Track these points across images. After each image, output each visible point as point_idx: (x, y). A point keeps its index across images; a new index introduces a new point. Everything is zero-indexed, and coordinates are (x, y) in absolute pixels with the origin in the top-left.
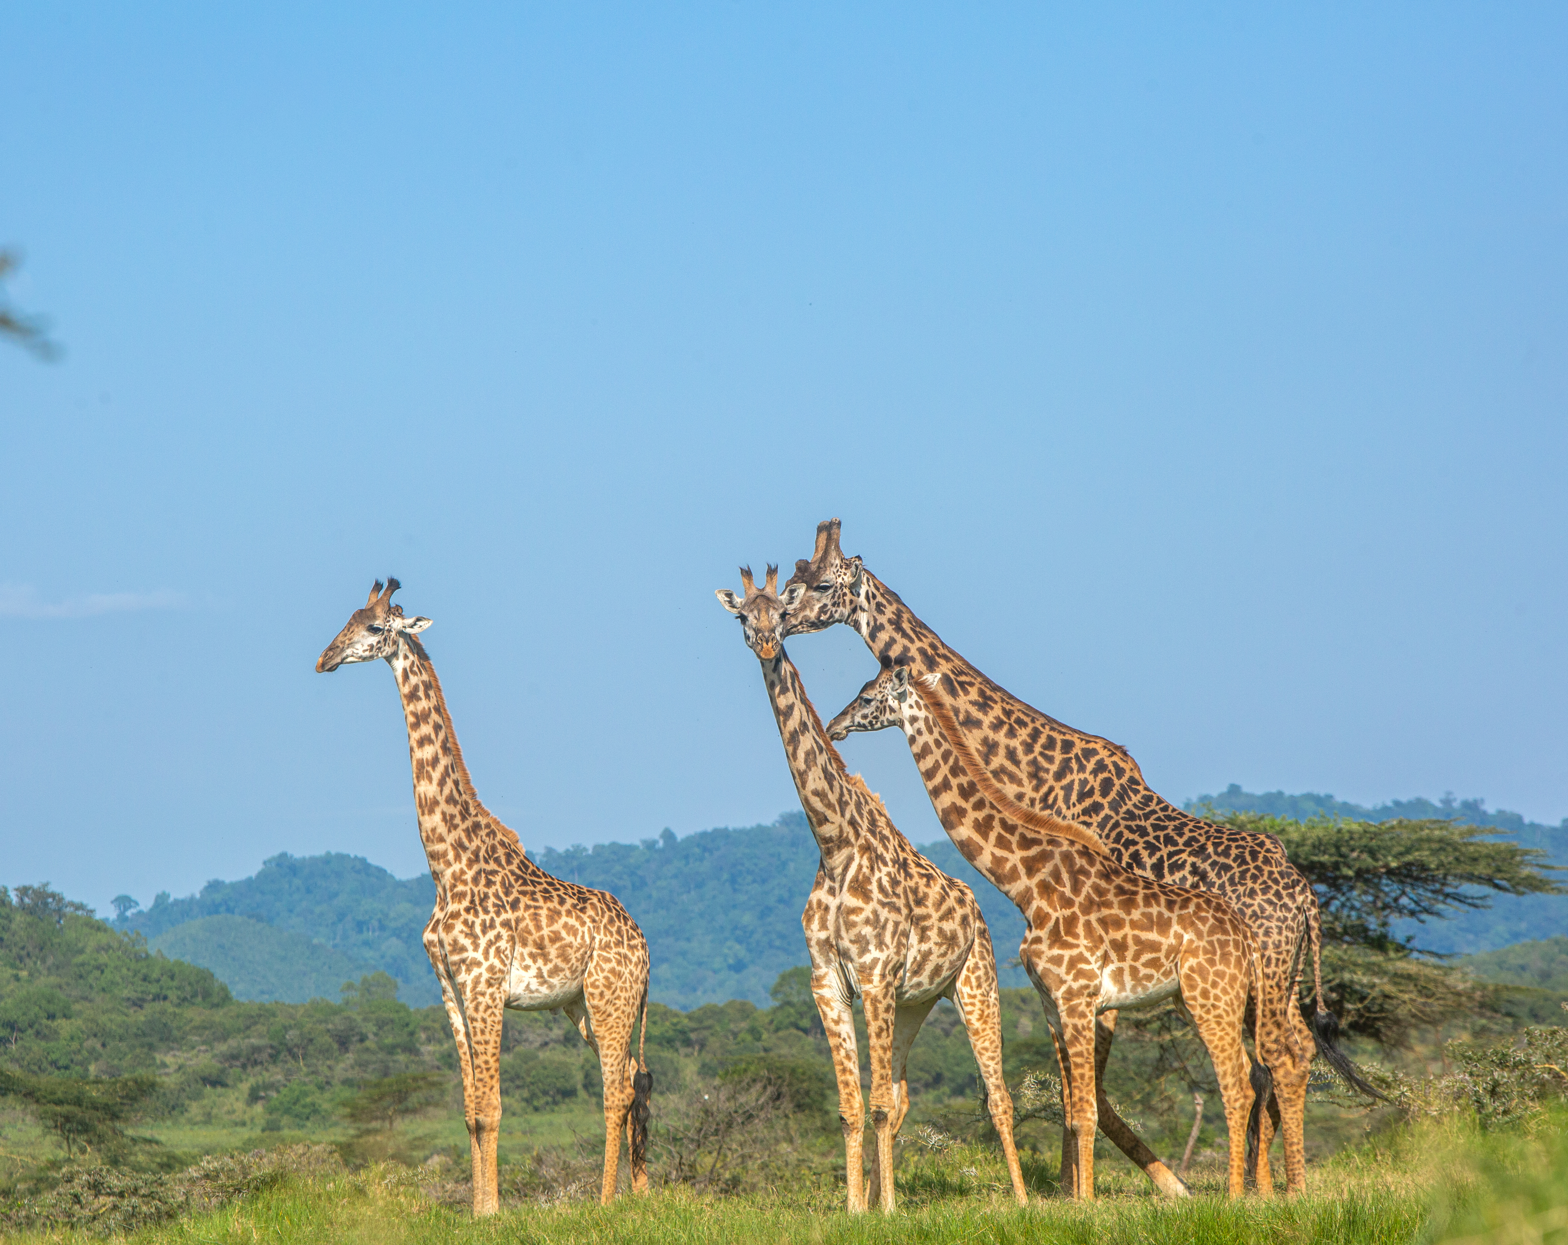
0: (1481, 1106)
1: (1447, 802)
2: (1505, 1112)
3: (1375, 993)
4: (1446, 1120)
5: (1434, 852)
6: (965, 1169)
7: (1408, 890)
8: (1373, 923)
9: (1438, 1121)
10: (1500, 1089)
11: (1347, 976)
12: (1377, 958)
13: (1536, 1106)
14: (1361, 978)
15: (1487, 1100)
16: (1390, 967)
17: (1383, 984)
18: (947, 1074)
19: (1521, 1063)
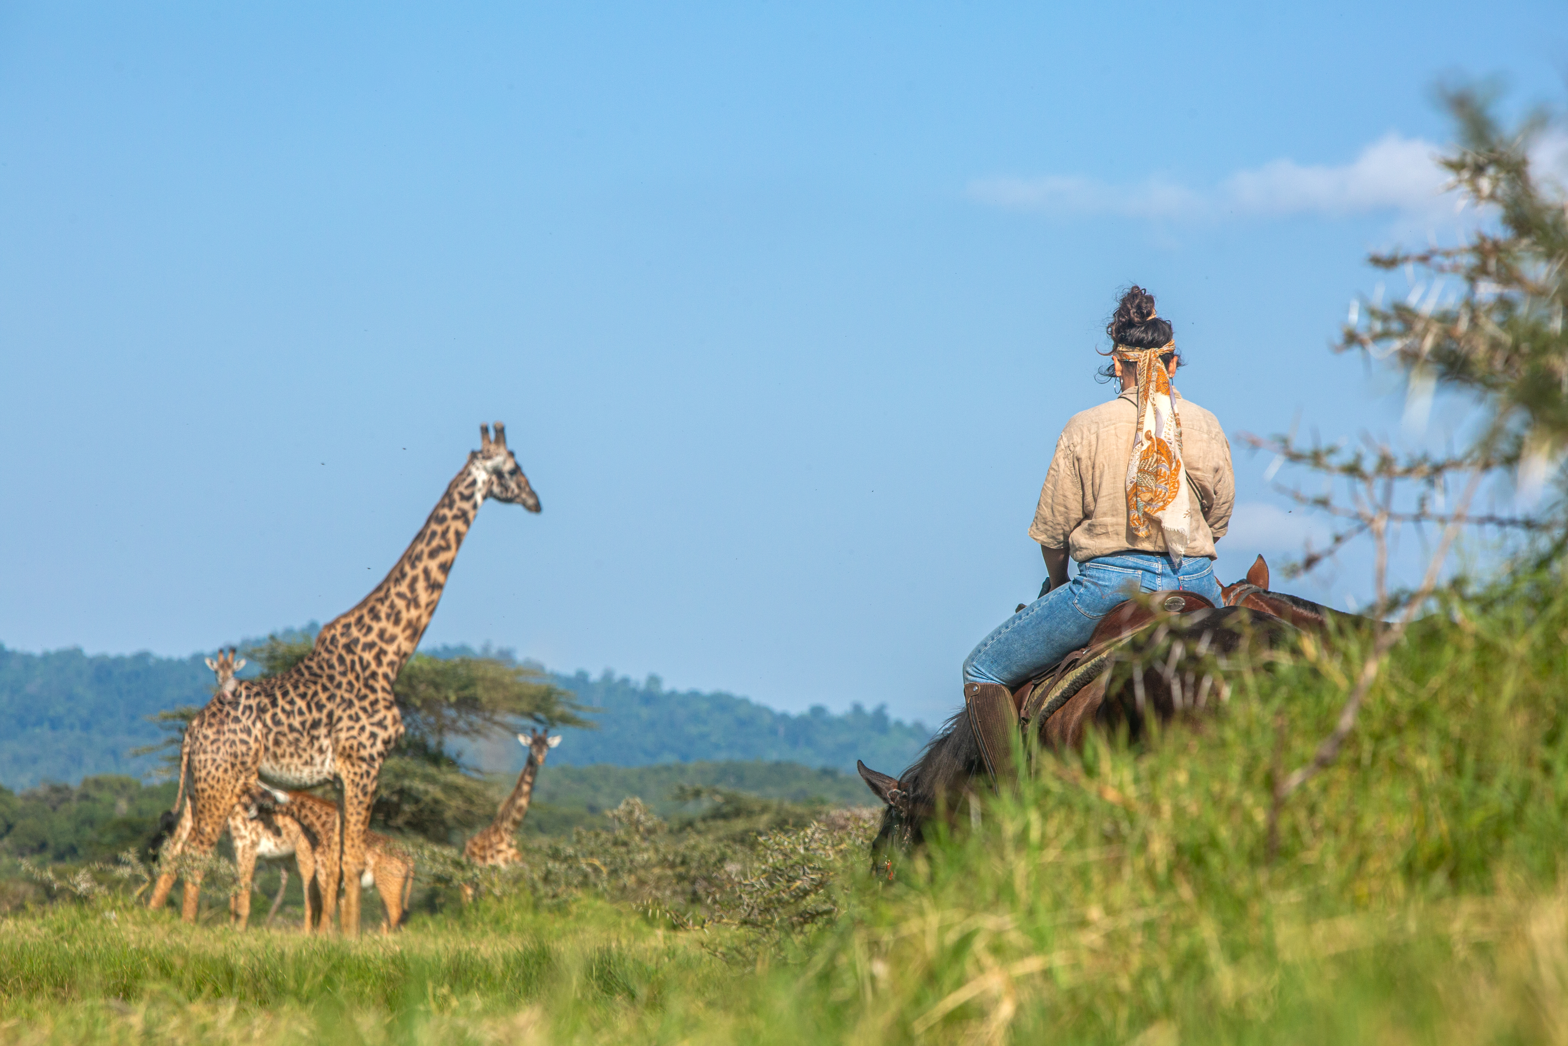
0: (534, 889)
1: (486, 649)
2: (555, 896)
3: (428, 799)
4: (505, 899)
5: (487, 689)
6: (107, 914)
7: (464, 715)
8: (432, 742)
9: (499, 900)
10: (552, 877)
11: (406, 783)
12: (431, 770)
13: (579, 894)
14: (418, 785)
15: (540, 885)
16: (442, 778)
17: (435, 792)
18: (51, 843)
19: (570, 857)
